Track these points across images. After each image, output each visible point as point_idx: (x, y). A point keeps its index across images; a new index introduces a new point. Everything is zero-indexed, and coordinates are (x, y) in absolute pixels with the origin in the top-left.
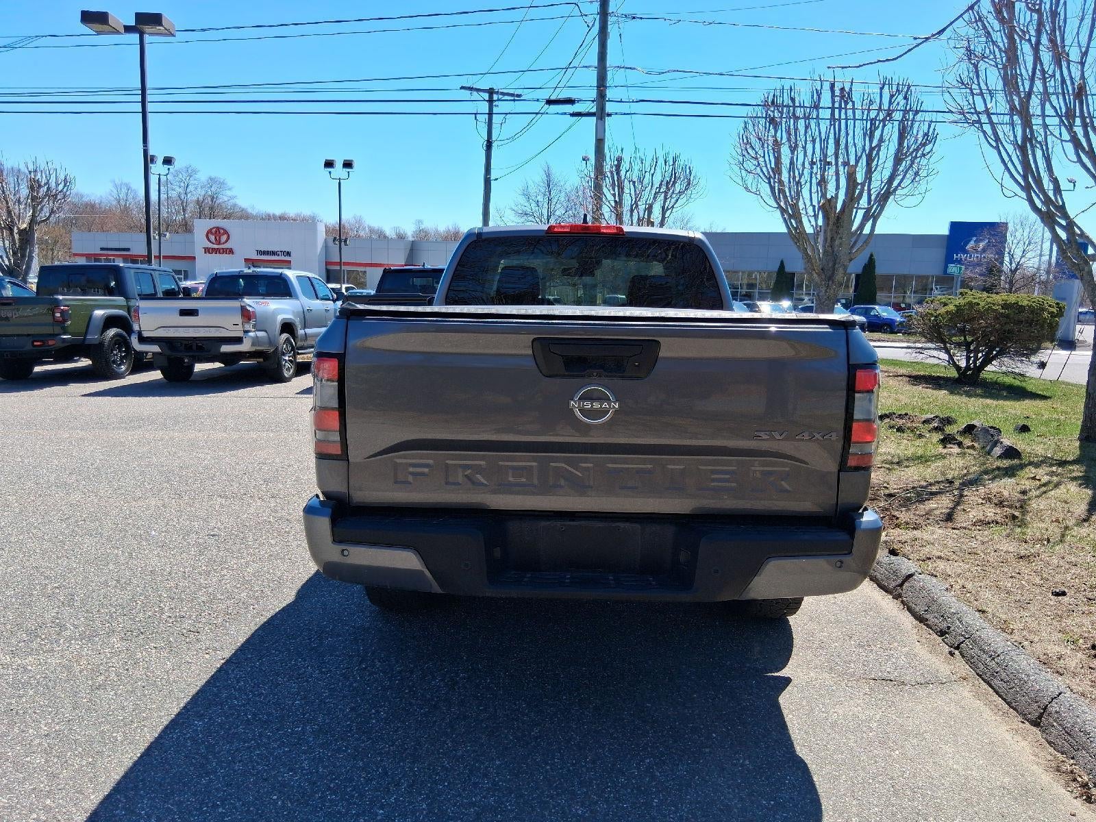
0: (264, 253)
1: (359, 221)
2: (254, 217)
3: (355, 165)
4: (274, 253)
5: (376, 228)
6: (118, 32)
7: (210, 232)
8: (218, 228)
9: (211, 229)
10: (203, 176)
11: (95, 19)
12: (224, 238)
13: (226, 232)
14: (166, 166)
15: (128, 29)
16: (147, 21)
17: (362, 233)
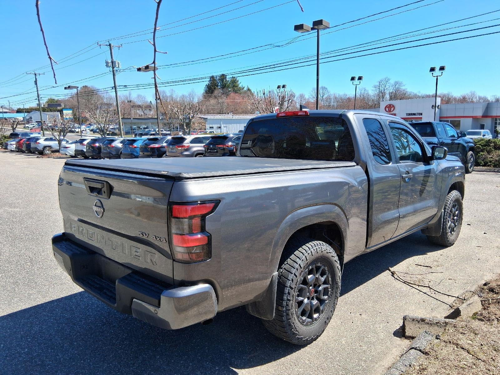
0: (410, 114)
1: (473, 94)
2: (419, 97)
3: (446, 68)
4: (414, 114)
5: (483, 96)
6: (308, 31)
7: (386, 107)
8: (390, 105)
9: (387, 106)
10: (392, 82)
11: (299, 28)
12: (393, 109)
13: (394, 106)
14: (359, 81)
15: (312, 29)
16: (318, 24)
17: (475, 100)
